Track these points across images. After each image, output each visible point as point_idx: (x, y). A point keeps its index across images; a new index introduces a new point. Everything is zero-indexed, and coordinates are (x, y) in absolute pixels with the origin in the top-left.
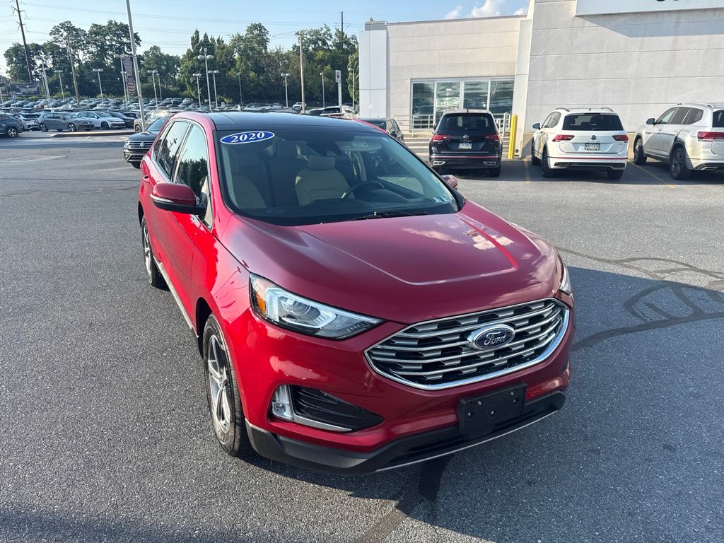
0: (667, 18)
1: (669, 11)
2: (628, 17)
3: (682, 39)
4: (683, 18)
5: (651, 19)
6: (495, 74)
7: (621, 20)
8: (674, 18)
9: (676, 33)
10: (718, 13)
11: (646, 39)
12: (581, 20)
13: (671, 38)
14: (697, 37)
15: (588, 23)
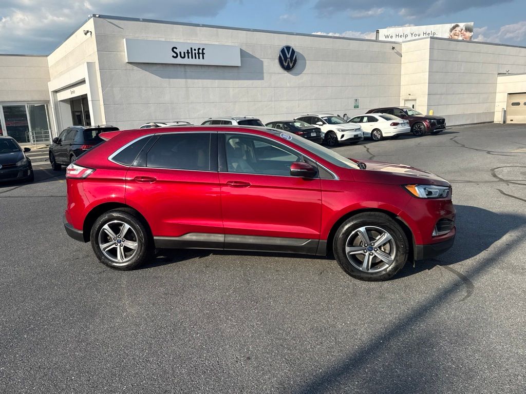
0: (179, 68)
1: (180, 64)
2: (158, 66)
3: (189, 81)
4: (188, 69)
5: (171, 69)
6: (30, 100)
7: (155, 68)
8: (182, 69)
9: (186, 78)
10: (203, 68)
11: (171, 80)
12: (131, 65)
13: (184, 80)
14: (196, 81)
15: (135, 68)
